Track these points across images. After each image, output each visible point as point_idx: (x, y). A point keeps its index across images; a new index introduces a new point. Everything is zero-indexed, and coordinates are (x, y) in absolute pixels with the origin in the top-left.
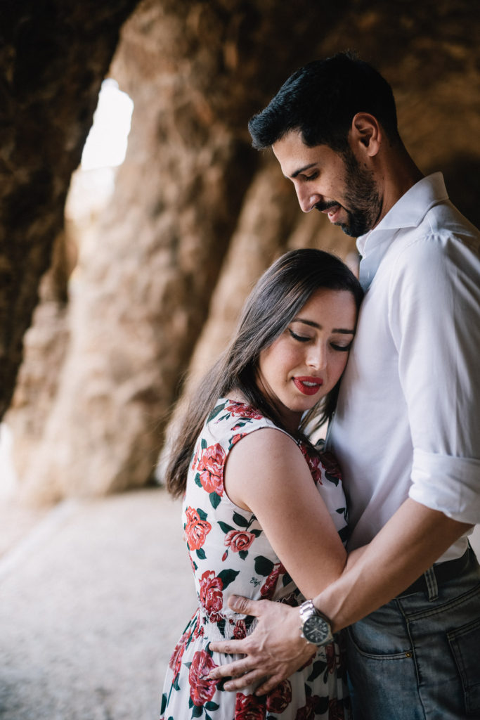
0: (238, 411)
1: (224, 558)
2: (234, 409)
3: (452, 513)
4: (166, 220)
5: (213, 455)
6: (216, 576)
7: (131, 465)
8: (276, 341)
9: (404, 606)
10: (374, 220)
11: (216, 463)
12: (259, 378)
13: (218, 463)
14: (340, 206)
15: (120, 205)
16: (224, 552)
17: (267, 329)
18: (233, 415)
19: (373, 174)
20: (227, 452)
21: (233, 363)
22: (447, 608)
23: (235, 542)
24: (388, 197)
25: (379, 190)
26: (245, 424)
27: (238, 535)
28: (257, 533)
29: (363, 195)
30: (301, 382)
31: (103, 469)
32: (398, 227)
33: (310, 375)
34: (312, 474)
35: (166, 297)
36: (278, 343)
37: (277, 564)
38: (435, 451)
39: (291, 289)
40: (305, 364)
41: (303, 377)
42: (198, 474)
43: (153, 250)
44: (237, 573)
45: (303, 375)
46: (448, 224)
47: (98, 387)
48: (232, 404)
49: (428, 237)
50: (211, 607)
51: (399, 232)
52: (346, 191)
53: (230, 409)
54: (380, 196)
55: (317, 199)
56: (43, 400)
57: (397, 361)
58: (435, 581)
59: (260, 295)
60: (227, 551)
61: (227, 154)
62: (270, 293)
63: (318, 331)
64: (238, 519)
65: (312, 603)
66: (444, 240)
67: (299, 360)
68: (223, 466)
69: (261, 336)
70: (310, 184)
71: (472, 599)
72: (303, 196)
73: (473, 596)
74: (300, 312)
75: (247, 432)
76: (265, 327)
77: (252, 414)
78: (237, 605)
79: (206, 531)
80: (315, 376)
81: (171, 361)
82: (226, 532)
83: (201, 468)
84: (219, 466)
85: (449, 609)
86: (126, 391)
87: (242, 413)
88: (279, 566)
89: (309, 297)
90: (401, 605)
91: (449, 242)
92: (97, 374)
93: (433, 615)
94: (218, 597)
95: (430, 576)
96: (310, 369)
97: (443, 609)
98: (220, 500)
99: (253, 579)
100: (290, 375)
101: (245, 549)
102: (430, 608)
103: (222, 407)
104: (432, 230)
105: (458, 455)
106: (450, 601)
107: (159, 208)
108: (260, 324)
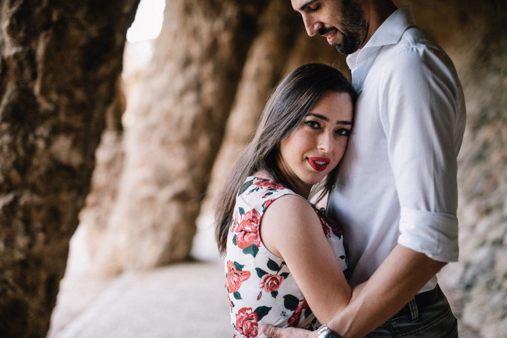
0: (265, 185)
1: (259, 298)
2: (262, 184)
3: (433, 254)
4: (193, 70)
5: (250, 217)
6: (253, 311)
7: (171, 246)
8: (295, 131)
9: (394, 326)
10: (362, 41)
11: (252, 223)
12: (280, 161)
13: (254, 222)
14: (337, 30)
15: (158, 61)
16: (259, 293)
17: (287, 123)
18: (262, 188)
19: (362, 5)
20: (261, 213)
21: (261, 149)
22: (425, 326)
23: (268, 284)
24: (373, 23)
25: (367, 18)
26: (272, 193)
27: (269, 278)
28: (285, 275)
29: (354, 22)
30: (314, 162)
31: (152, 249)
32: (382, 45)
33: (320, 156)
34: (324, 228)
35: (195, 125)
36: (296, 132)
37: (301, 301)
38: (418, 209)
39: (305, 92)
40: (317, 149)
41: (315, 157)
42: (235, 235)
43: (183, 93)
44: (270, 309)
45: (315, 156)
46: (421, 40)
47: (146, 191)
48: (258, 181)
49: (409, 49)
50: (249, 334)
51: (382, 49)
52: (342, 19)
53: (258, 184)
54: (367, 22)
55: (319, 26)
56: (106, 201)
57: (386, 144)
58: (416, 307)
59: (280, 98)
60: (261, 293)
61: (234, 22)
62: (288, 95)
63: (326, 122)
64: (272, 265)
65: (326, 326)
66: (421, 51)
67: (312, 144)
68: (259, 224)
69: (282, 128)
70: (314, 15)
71: (443, 320)
72: (309, 24)
73: (443, 318)
74: (312, 109)
75: (275, 198)
76: (286, 121)
77: (276, 187)
78: (269, 332)
79: (241, 279)
80: (324, 156)
81: (198, 171)
82: (260, 276)
83: (239, 230)
84: (255, 225)
85: (427, 327)
86: (167, 193)
87: (269, 186)
88: (303, 302)
89: (319, 97)
90: (391, 325)
91: (425, 52)
92: (145, 182)
93: (415, 332)
94: (254, 326)
95: (412, 304)
96: (320, 151)
97: (422, 328)
98: (258, 250)
99: (283, 312)
100: (305, 156)
101: (275, 290)
102: (413, 327)
103: (251, 183)
104: (411, 44)
105: (435, 211)
106: (427, 321)
107: (187, 62)
108: (282, 118)
